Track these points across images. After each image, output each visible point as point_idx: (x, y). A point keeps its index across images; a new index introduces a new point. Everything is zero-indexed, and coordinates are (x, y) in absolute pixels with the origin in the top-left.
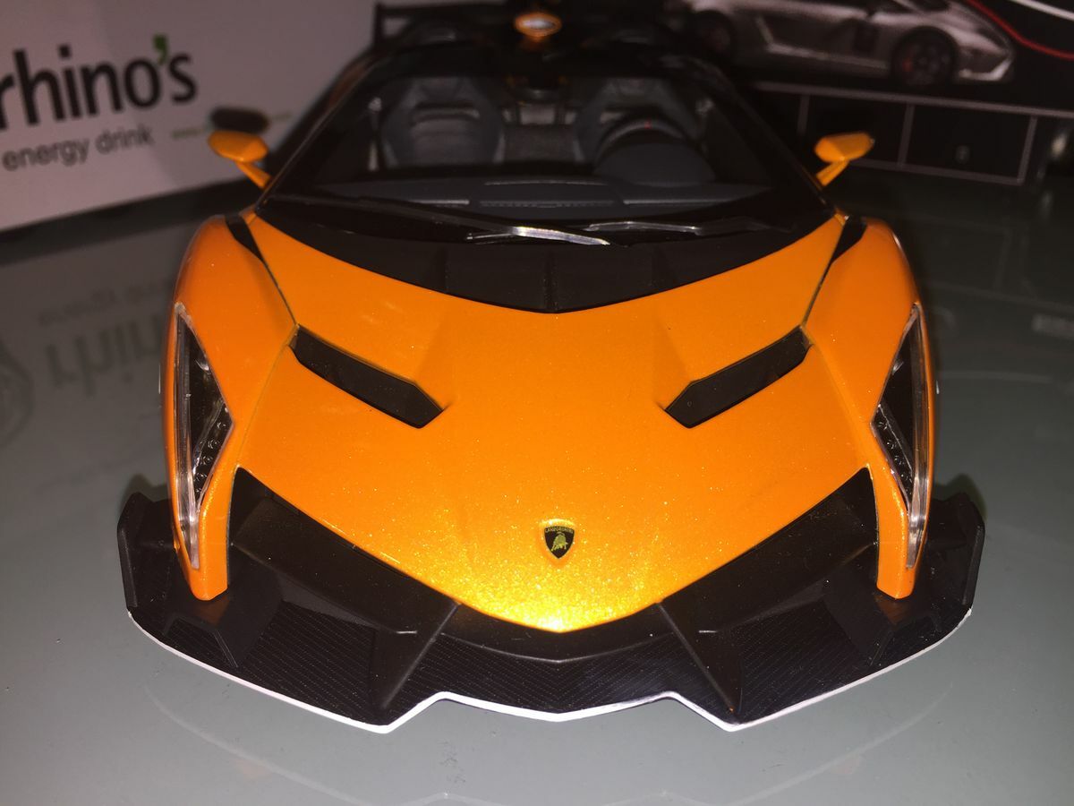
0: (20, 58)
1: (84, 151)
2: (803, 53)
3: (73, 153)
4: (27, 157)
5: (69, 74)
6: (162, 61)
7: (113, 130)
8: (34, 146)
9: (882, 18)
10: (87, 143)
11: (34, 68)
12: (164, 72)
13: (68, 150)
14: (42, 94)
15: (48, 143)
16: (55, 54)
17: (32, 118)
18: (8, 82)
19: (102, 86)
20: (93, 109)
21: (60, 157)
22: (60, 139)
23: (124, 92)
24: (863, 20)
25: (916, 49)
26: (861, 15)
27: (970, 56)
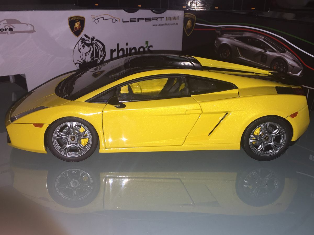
9: (268, 53)
24: (263, 53)
25: (277, 63)
26: (263, 51)
27: (292, 67)
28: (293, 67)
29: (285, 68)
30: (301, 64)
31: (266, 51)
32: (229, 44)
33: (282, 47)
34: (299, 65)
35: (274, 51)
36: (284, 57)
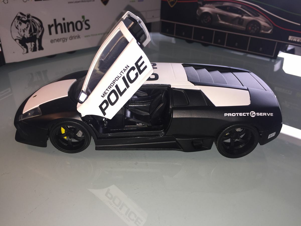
0: (55, 20)
1: (66, 40)
2: (227, 23)
3: (64, 40)
4: (55, 41)
5: (64, 24)
6: (83, 21)
7: (72, 35)
8: (57, 39)
9: (245, 17)
10: (67, 38)
11: (57, 23)
12: (84, 23)
13: (63, 40)
14: (59, 27)
15: (59, 38)
16: (62, 19)
17: (57, 33)
18: (52, 25)
19: (71, 26)
20: (69, 31)
21: (62, 41)
22: (62, 37)
23: (75, 27)
24: (240, 17)
25: (252, 25)
26: (240, 16)
28: (265, 27)
29: (258, 28)
30: (271, 25)
31: (242, 16)
32: (210, 12)
33: (256, 13)
34: (270, 25)
35: (249, 16)
36: (258, 20)
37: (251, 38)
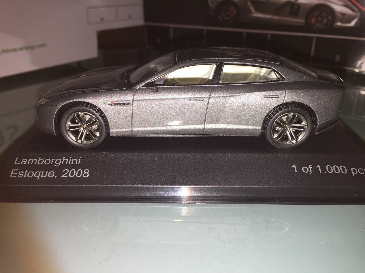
2: (268, 16)
25: (317, 13)
27: (341, 16)
28: (344, 14)
29: (330, 18)
30: (356, 9)
34: (354, 11)
36: (329, 4)
37: (318, 38)
